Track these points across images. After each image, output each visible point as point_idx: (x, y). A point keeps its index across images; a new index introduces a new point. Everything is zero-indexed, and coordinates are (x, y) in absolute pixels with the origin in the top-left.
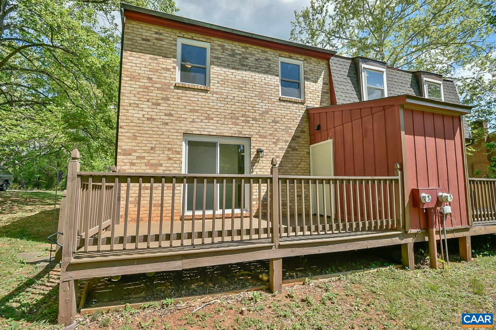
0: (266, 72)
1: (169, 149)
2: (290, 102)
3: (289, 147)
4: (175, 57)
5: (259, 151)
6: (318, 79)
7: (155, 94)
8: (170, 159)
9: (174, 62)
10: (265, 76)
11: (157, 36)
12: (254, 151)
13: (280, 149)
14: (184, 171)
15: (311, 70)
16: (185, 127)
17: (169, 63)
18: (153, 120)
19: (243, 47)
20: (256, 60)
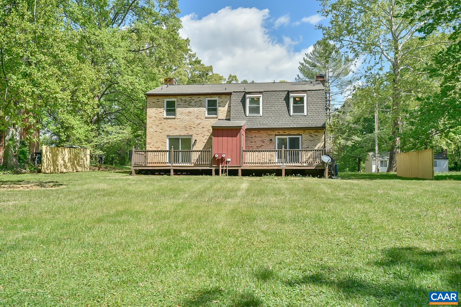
0: (200, 107)
1: (162, 142)
2: (210, 118)
3: (209, 138)
4: (164, 107)
5: (196, 140)
6: (225, 105)
7: (157, 122)
8: (162, 145)
9: (163, 109)
10: (199, 108)
11: (157, 100)
12: (193, 141)
13: (205, 139)
14: (168, 149)
15: (221, 101)
16: (167, 133)
17: (161, 110)
18: (157, 132)
19: (190, 98)
20: (195, 102)
